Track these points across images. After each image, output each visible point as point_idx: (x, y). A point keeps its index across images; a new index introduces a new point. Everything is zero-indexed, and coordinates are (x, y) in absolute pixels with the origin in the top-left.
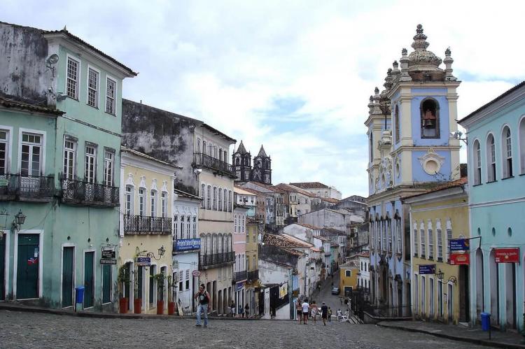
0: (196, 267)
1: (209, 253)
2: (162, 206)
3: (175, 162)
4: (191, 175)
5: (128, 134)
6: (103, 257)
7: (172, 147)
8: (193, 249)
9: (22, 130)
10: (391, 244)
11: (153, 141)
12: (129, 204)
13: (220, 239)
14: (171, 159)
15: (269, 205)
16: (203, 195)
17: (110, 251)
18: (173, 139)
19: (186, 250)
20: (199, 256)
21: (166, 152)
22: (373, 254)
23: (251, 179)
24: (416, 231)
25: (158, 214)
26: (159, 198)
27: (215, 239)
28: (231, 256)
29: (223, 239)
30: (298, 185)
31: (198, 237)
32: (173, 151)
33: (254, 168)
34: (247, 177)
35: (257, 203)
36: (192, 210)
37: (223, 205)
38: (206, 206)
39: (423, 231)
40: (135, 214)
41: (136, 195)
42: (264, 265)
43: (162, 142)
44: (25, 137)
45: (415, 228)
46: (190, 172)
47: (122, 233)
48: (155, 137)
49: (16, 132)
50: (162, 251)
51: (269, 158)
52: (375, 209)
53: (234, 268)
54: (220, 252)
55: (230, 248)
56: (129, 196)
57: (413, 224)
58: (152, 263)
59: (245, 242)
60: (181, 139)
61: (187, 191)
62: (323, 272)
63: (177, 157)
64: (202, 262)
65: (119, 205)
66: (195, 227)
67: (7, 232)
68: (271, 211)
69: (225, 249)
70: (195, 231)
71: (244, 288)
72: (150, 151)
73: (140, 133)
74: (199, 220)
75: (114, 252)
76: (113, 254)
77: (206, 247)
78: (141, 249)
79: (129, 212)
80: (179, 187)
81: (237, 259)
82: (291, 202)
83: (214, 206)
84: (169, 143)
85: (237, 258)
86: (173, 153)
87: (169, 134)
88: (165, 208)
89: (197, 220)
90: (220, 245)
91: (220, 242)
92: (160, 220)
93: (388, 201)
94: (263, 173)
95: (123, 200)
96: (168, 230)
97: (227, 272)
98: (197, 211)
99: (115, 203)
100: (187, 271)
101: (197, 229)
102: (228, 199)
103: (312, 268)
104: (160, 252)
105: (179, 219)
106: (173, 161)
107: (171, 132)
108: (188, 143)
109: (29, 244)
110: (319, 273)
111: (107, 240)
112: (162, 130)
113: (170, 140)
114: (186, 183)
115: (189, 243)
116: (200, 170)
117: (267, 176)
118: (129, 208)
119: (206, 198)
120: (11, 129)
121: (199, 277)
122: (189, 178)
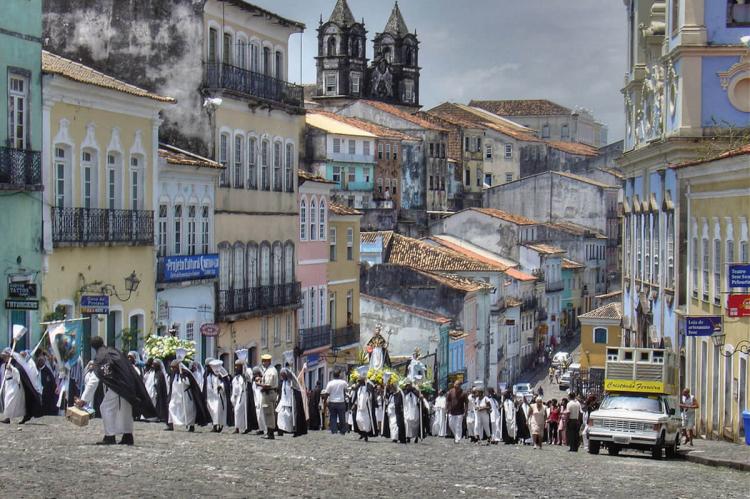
0: (209, 317)
1: (239, 286)
2: (132, 185)
3: (163, 81)
4: (197, 113)
5: (52, 16)
6: (12, 295)
7: (153, 46)
8: (202, 277)
10: (657, 266)
11: (110, 33)
12: (61, 184)
13: (265, 253)
14: (152, 74)
15: (409, 160)
16: (224, 157)
17: (26, 284)
18: (155, 29)
19: (185, 279)
20: (217, 291)
21: (139, 59)
22: (628, 292)
23: (367, 94)
24: (696, 241)
25: (124, 202)
26: (124, 168)
27: (252, 254)
28: (292, 292)
29: (272, 255)
30: (493, 107)
31: (212, 249)
32: (157, 57)
33: (375, 63)
34: (356, 86)
35: (379, 156)
36: (199, 191)
37: (273, 178)
38: (232, 180)
39: (706, 242)
40: (74, 206)
41: (75, 164)
42: (380, 313)
43: (131, 36)
45: (695, 235)
46: (195, 106)
47: (48, 246)
48: (115, 24)
50: (133, 281)
51: (414, 37)
52: (633, 185)
53: (300, 317)
54: (265, 282)
55: (289, 273)
56: (61, 168)
57: (691, 227)
58: (111, 308)
59: (327, 261)
60: (173, 29)
61: (188, 148)
62: (540, 331)
63: (165, 71)
64: (223, 306)
65: (40, 188)
66: (206, 227)
68: (414, 176)
69: (276, 275)
70: (206, 237)
71: (323, 364)
72: (104, 55)
73: (79, 13)
74: (216, 212)
75: (34, 286)
76: (32, 290)
77: (232, 271)
78: (90, 278)
79: (61, 201)
80: (169, 137)
81: (306, 301)
82: (466, 154)
83: (250, 181)
84: (147, 39)
85: (307, 296)
86: (155, 62)
87: (147, 16)
88: (139, 189)
89: (211, 212)
90: (265, 268)
91: (265, 260)
92: (128, 215)
93: (654, 168)
94: (398, 77)
95: (49, 176)
96: (147, 237)
97: (284, 328)
98: (212, 194)
99: (32, 182)
100: (190, 325)
101: (211, 232)
102: (285, 162)
103: (510, 322)
104: (129, 283)
105: (171, 211)
106: (157, 80)
107: (152, 13)
108: (188, 40)
110: (530, 333)
111: (19, 260)
112: (131, 8)
113: (148, 32)
114: (187, 131)
115: (192, 264)
116: (217, 101)
117: (409, 84)
118: (61, 191)
119: (233, 161)
121: (216, 337)
122: (193, 119)
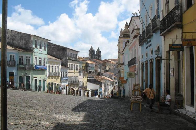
0: (67, 84)
1: (71, 81)
2: (58, 70)
6: (43, 81)
8: (66, 80)
9: (26, 56)
16: (69, 66)
19: (64, 80)
20: (68, 81)
25: (57, 72)
26: (57, 68)
28: (78, 81)
29: (75, 78)
31: (68, 77)
33: (96, 55)
34: (93, 57)
35: (95, 66)
36: (66, 70)
37: (75, 69)
38: (70, 69)
40: (51, 72)
41: (51, 67)
44: (27, 57)
47: (47, 76)
49: (25, 56)
51: (101, 51)
54: (74, 81)
55: (78, 79)
56: (49, 68)
59: (83, 78)
64: (69, 83)
67: (24, 76)
68: (100, 68)
69: (76, 80)
70: (67, 75)
71: (82, 90)
75: (46, 80)
77: (70, 79)
79: (49, 71)
85: (80, 82)
89: (67, 73)
94: (99, 56)
96: (59, 75)
97: (77, 86)
99: (46, 70)
100: (65, 85)
102: (77, 67)
108: (65, 54)
109: (28, 78)
111: (44, 78)
116: (68, 60)
120: (24, 55)
